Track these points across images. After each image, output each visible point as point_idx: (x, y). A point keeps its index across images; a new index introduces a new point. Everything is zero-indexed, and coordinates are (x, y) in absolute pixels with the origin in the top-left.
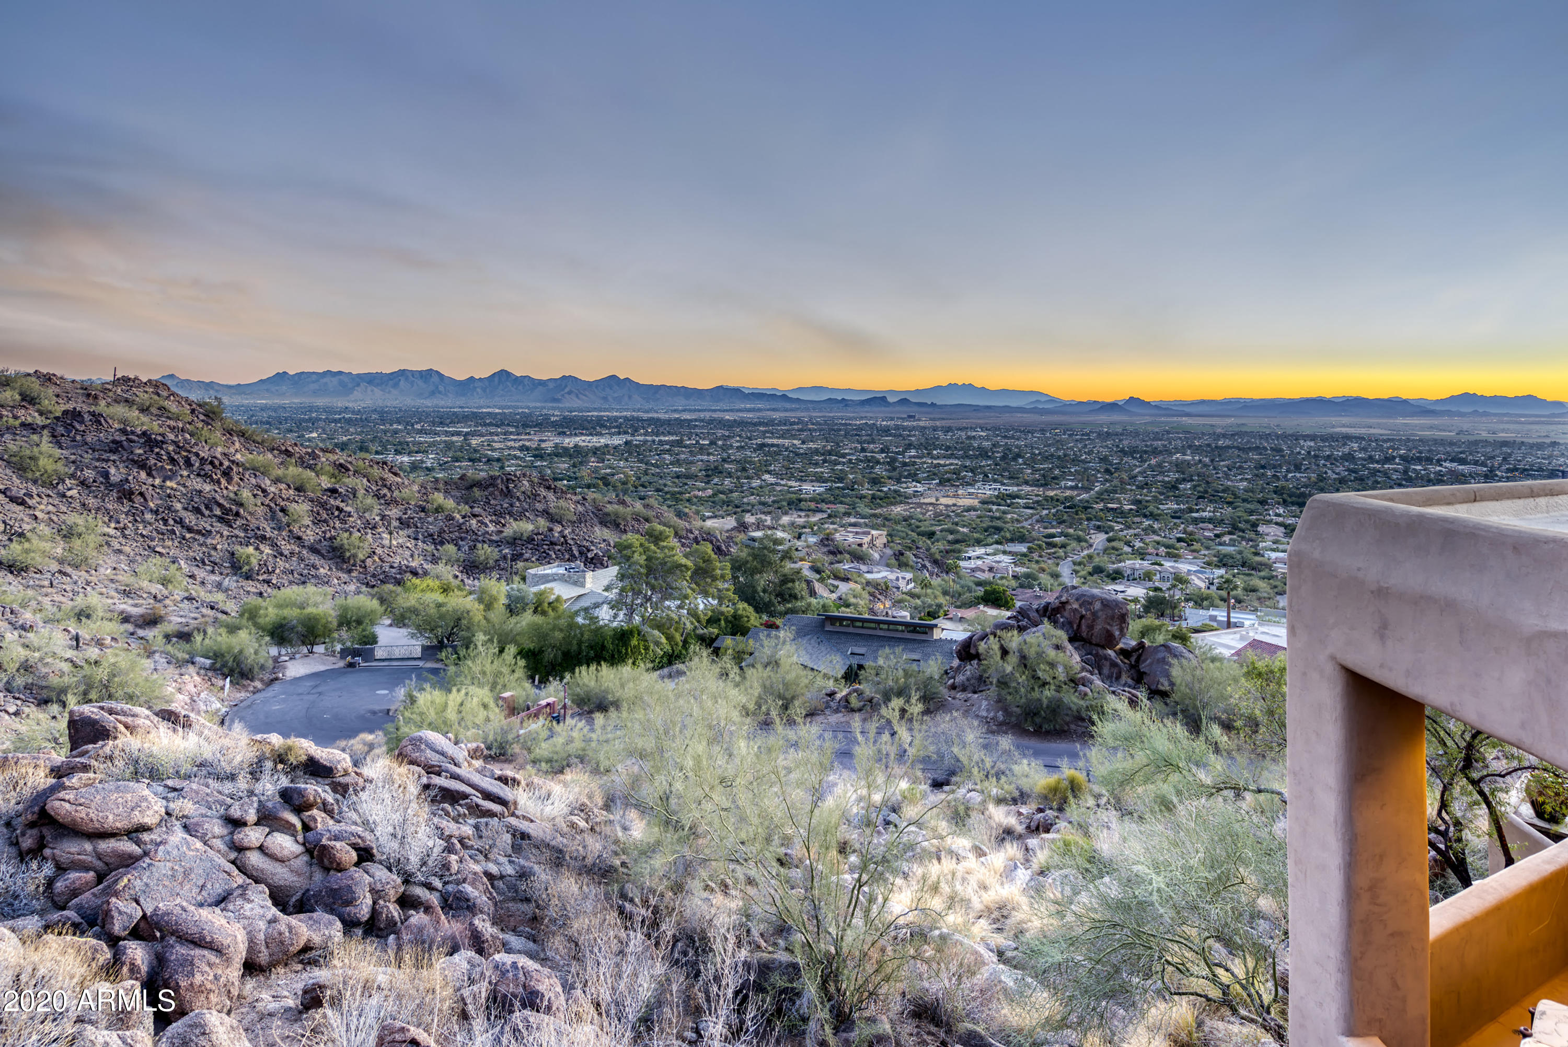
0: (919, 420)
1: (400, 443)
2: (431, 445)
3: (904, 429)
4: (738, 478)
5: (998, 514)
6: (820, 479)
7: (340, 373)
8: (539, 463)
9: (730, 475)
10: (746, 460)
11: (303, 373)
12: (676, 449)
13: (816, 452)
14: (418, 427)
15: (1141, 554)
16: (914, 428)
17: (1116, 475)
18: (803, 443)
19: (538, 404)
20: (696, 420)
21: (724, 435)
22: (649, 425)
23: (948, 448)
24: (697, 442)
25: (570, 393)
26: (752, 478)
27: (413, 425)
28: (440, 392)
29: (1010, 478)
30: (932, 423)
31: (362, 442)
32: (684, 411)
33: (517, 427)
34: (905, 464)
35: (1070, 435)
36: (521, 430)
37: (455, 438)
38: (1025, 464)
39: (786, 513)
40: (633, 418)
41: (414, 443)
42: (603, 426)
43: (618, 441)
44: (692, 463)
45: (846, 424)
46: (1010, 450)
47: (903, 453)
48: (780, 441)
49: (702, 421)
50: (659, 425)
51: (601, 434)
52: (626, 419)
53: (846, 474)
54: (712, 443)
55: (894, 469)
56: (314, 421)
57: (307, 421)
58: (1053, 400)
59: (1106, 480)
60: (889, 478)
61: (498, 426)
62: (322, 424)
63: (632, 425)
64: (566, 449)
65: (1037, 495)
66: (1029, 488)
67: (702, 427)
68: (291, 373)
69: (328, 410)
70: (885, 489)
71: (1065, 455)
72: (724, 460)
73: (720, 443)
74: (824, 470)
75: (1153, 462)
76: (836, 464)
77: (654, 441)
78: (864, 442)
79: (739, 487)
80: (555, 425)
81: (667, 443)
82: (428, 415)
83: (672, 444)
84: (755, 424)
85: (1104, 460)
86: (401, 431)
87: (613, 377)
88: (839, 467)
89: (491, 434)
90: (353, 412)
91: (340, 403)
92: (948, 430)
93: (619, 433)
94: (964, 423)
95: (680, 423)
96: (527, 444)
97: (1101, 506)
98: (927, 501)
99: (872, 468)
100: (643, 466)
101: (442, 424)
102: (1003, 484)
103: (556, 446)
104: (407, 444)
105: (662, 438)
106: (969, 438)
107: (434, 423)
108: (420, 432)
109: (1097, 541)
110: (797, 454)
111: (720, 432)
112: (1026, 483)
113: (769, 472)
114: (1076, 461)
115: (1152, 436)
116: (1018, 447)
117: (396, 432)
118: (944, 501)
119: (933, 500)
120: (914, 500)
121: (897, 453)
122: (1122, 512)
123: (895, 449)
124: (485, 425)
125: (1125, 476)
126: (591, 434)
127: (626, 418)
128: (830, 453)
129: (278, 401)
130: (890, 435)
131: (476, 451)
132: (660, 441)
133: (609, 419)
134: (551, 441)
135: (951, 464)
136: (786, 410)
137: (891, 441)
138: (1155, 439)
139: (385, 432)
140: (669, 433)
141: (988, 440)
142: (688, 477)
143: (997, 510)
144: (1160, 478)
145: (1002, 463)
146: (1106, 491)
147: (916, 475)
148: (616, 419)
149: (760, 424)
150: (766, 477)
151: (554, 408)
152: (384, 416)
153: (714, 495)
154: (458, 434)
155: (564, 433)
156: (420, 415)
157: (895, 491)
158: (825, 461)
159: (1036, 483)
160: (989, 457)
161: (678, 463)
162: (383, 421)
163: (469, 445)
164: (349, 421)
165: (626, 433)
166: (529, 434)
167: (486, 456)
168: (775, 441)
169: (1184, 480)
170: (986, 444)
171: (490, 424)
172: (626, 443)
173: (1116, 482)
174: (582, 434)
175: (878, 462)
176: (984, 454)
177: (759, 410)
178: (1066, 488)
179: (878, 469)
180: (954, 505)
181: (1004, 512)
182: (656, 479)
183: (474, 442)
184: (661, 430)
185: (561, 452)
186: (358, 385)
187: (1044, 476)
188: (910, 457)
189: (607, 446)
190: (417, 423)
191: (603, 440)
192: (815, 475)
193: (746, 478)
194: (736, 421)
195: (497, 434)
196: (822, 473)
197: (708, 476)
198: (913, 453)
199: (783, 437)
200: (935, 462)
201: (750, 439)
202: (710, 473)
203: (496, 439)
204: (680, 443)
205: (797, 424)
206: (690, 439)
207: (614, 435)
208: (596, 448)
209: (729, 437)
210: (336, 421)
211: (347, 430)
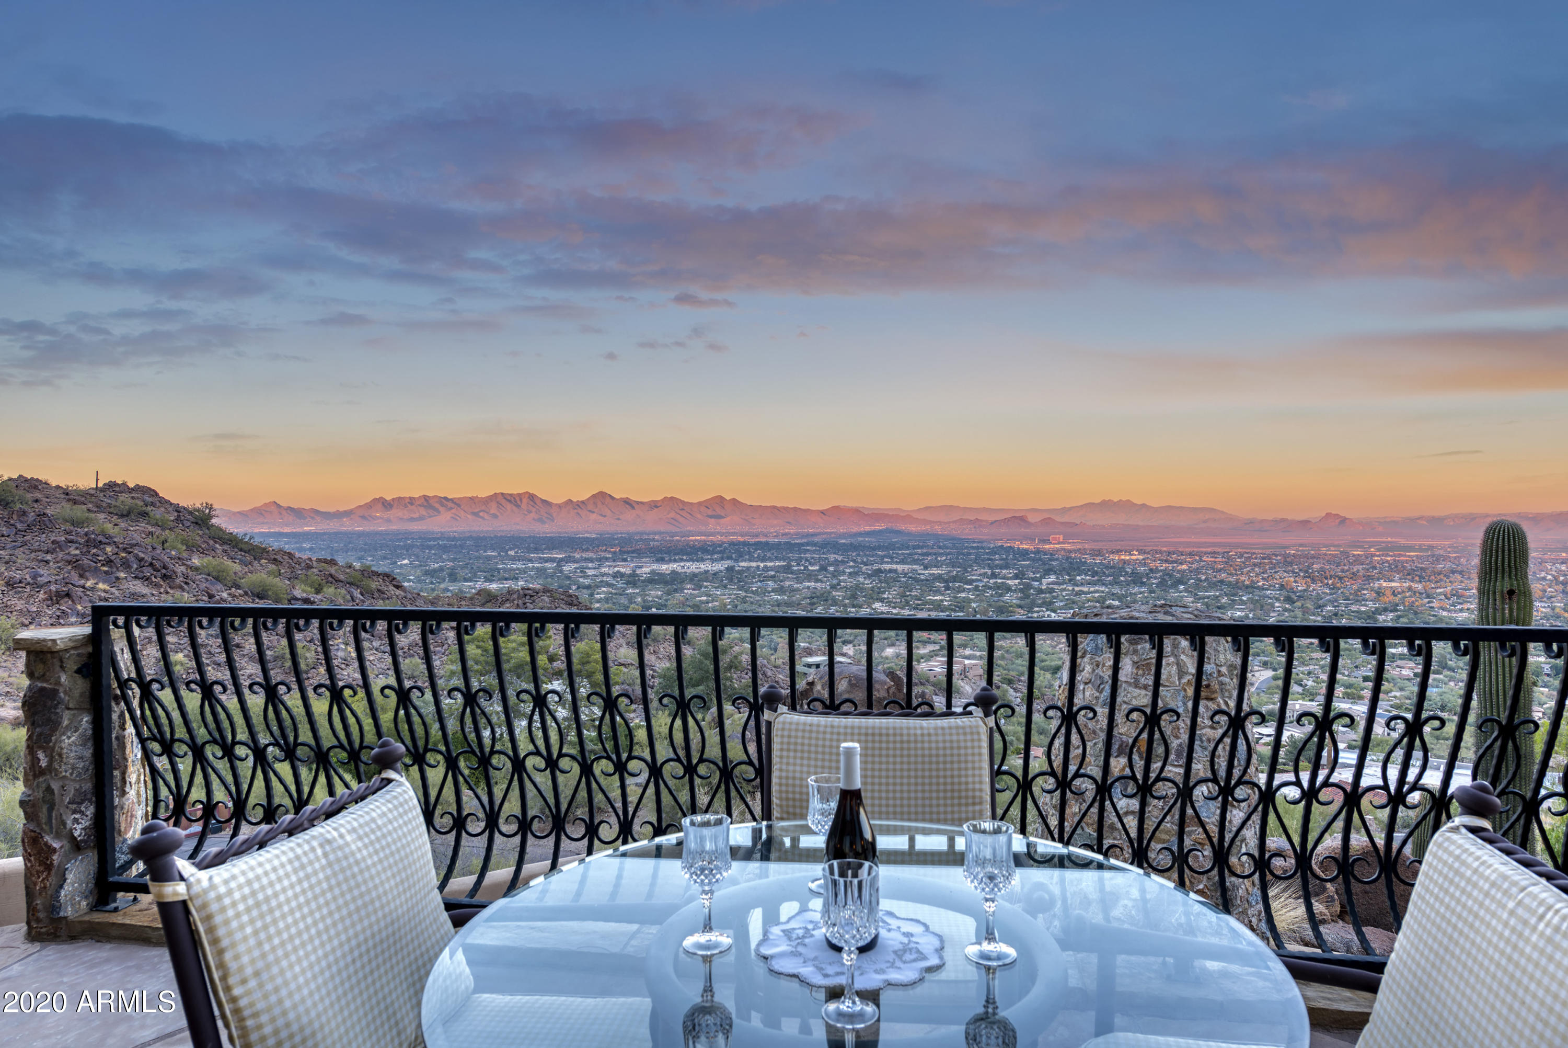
0: (1064, 542)
1: (491, 570)
2: (524, 571)
7: (435, 497)
10: (858, 587)
11: (399, 498)
13: (939, 578)
14: (512, 553)
15: (1311, 694)
17: (1299, 604)
18: (926, 568)
19: (639, 529)
20: (808, 544)
21: (836, 560)
24: (806, 567)
26: (861, 607)
31: (453, 568)
32: (796, 534)
34: (1041, 591)
37: (548, 565)
38: (1186, 590)
39: (893, 645)
40: (739, 543)
41: (505, 570)
43: (719, 566)
44: (798, 590)
45: (978, 548)
46: (1171, 576)
47: (1039, 580)
48: (900, 567)
49: (815, 545)
50: (766, 549)
51: (702, 560)
52: (732, 544)
53: (970, 601)
54: (823, 569)
55: (1027, 596)
56: (408, 548)
58: (1229, 518)
59: (1286, 610)
60: (1020, 606)
62: (416, 551)
63: (737, 550)
67: (814, 552)
68: (388, 498)
72: (833, 587)
73: (831, 569)
76: (959, 592)
78: (997, 567)
81: (772, 569)
83: (777, 569)
84: (874, 549)
86: (495, 557)
87: (719, 498)
88: (963, 595)
90: (449, 539)
91: (435, 529)
92: (1099, 553)
93: (722, 559)
94: (1118, 546)
96: (622, 570)
99: (1001, 595)
100: (742, 593)
101: (536, 550)
103: (653, 572)
104: (498, 570)
107: (529, 550)
108: (513, 559)
109: (1262, 678)
110: (917, 580)
111: (832, 557)
117: (489, 558)
121: (1035, 579)
123: (1031, 575)
125: (1309, 605)
128: (955, 579)
129: (374, 527)
130: (1028, 559)
131: (569, 578)
132: (765, 567)
134: (647, 568)
137: (1028, 566)
139: (478, 558)
140: (777, 559)
141: (1145, 565)
145: (1159, 592)
147: (1051, 603)
149: (880, 548)
151: (655, 533)
152: (480, 542)
158: (947, 588)
160: (1143, 584)
161: (781, 590)
163: (561, 571)
164: (445, 549)
165: (729, 558)
166: (625, 560)
169: (1386, 610)
172: (727, 569)
174: (682, 560)
175: (1008, 589)
179: (1007, 597)
183: (567, 568)
184: (769, 555)
185: (656, 579)
186: (451, 509)
189: (706, 572)
190: (511, 549)
191: (703, 567)
192: (932, 602)
193: (854, 606)
194: (851, 544)
195: (591, 560)
196: (942, 601)
197: (812, 604)
198: (1053, 578)
199: (903, 562)
200: (1077, 589)
201: (866, 564)
202: (815, 600)
203: (590, 565)
204: (787, 569)
205: (922, 548)
206: (798, 565)
207: (716, 560)
208: (695, 575)
209: (842, 562)
210: (430, 548)
211: (441, 557)
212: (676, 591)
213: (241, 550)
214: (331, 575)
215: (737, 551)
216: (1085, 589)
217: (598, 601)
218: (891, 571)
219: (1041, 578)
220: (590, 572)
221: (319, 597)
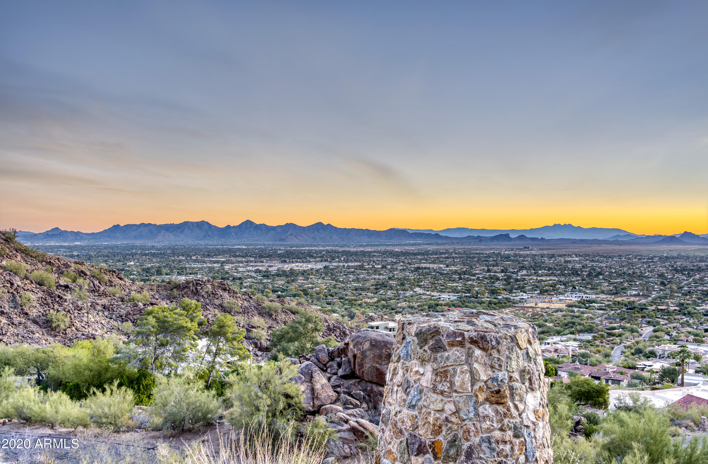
0: (531, 250)
1: (182, 268)
2: (201, 269)
3: (520, 256)
4: (397, 290)
5: (577, 314)
6: (455, 291)
7: (150, 224)
8: (265, 281)
9: (391, 288)
10: (406, 279)
11: (128, 225)
12: (358, 271)
13: (456, 272)
14: (194, 258)
15: (675, 340)
16: (527, 256)
17: (668, 286)
18: (447, 266)
19: (271, 243)
20: (374, 252)
21: (392, 262)
22: (343, 255)
23: (550, 269)
24: (373, 266)
25: (291, 235)
26: (407, 290)
27: (191, 257)
28: (209, 236)
29: (591, 289)
30: (541, 252)
31: (159, 267)
32: (367, 245)
33: (256, 258)
34: (517, 280)
35: (639, 259)
36: (258, 259)
37: (216, 265)
38: (604, 279)
40: (332, 251)
41: (190, 268)
42: (311, 256)
43: (320, 266)
44: (368, 280)
45: (479, 254)
46: (595, 270)
47: (516, 273)
48: (431, 266)
49: (379, 252)
50: (349, 255)
51: (309, 262)
53: (473, 286)
54: (384, 267)
55: (509, 284)
56: (133, 255)
57: (129, 255)
58: (629, 235)
59: (661, 290)
60: (504, 290)
61: (243, 257)
62: (138, 256)
64: (284, 272)
65: (609, 301)
66: (604, 296)
67: (379, 256)
68: (122, 225)
69: (142, 248)
70: (500, 297)
71: (634, 273)
72: (390, 278)
73: (389, 267)
74: (459, 285)
75: (698, 277)
76: (468, 281)
77: (344, 266)
78: (490, 265)
79: (397, 297)
80: (280, 256)
81: (353, 267)
82: (201, 250)
83: (356, 268)
84: (415, 254)
85: (661, 276)
86: (184, 260)
87: (320, 224)
88: (470, 283)
89: (239, 262)
90: (157, 249)
91: (150, 243)
92: (552, 256)
93: (322, 261)
94: (563, 252)
95: (364, 254)
96: (260, 268)
97: (653, 307)
98: (528, 305)
99: (493, 283)
100: (334, 282)
101: (209, 256)
102: (586, 293)
103: (279, 269)
104: (186, 268)
105: (350, 264)
106: (566, 262)
107: (204, 256)
108: (195, 261)
109: (647, 331)
110: (442, 274)
111: (390, 260)
112: (603, 292)
113: (420, 286)
114: (641, 277)
115: (698, 259)
116: (600, 268)
117: (180, 261)
118: (540, 305)
119: (533, 305)
120: (520, 305)
121: (513, 273)
122: (668, 312)
123: (512, 270)
124: (236, 256)
125: (674, 287)
126: (303, 262)
127: (328, 251)
128: (465, 273)
129: (114, 243)
130: (510, 261)
131: (227, 273)
132: (348, 266)
133: (316, 252)
134: (276, 266)
135: (551, 280)
136: (438, 244)
137: (509, 265)
138: (701, 261)
139: (174, 261)
140: (355, 261)
141: (580, 263)
142: (363, 289)
143: (578, 311)
144: (700, 288)
145: (587, 279)
146: (659, 297)
147: (523, 287)
148: (321, 251)
149: (419, 254)
150: (417, 289)
151: (281, 245)
152: (174, 251)
153: (379, 301)
154: (218, 262)
155: (285, 261)
156: (197, 251)
157: (507, 299)
158: (460, 279)
159: (610, 293)
160: (578, 275)
161: (358, 280)
162: (174, 254)
163: (223, 269)
164: (154, 255)
165: (326, 261)
166: (262, 262)
167: (232, 276)
168: (428, 265)
170: (578, 266)
171: (239, 256)
172: (325, 267)
173: (668, 291)
174: (297, 262)
175: (498, 279)
176: (575, 272)
177: (419, 244)
178: (631, 295)
179: (497, 284)
180: (548, 308)
181: (583, 313)
182: (341, 291)
183: (227, 267)
184: (350, 258)
185: (281, 274)
186: (160, 232)
187: (615, 287)
188: (522, 275)
189: (312, 269)
190: (194, 255)
191: (310, 266)
192: (451, 287)
193: (403, 290)
194: (401, 252)
195: (242, 262)
196: (457, 286)
197: (377, 289)
198: (524, 272)
199: (433, 262)
200: (539, 278)
201: (410, 264)
202: (378, 287)
203: (241, 265)
204: (361, 267)
205: (445, 253)
206: (368, 264)
207: (318, 262)
208: (305, 271)
209: (396, 263)
210: (146, 255)
211: (152, 260)
212: (293, 281)
213: (31, 256)
214: (82, 272)
215: (331, 256)
216: (544, 279)
217: (245, 288)
218: (425, 268)
219: (517, 272)
220: (241, 269)
221: (74, 284)
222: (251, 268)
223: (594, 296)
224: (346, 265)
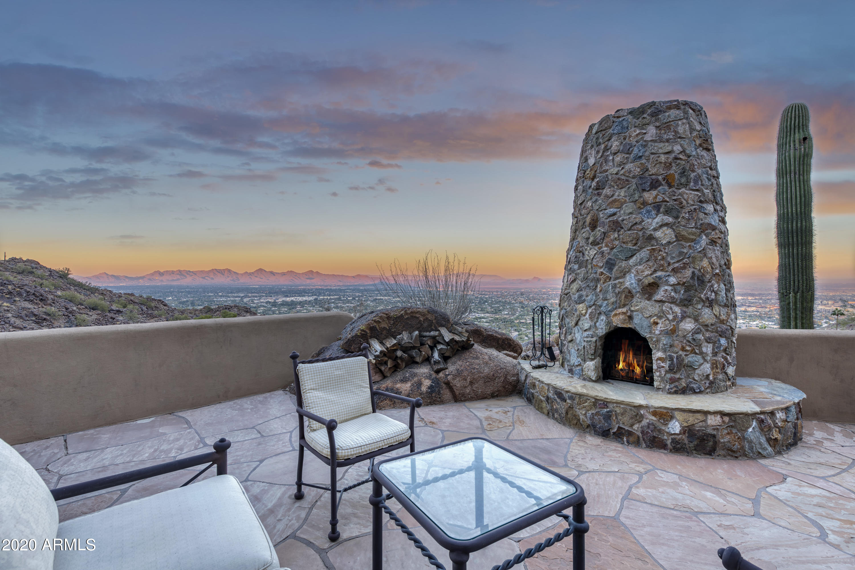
7: (184, 271)
11: (167, 271)
12: (337, 302)
14: (220, 294)
17: (526, 309)
18: (394, 298)
19: (277, 283)
20: (347, 289)
21: (359, 295)
24: (347, 298)
29: (481, 311)
31: (193, 301)
33: (266, 293)
36: (268, 295)
37: (237, 299)
38: (488, 305)
40: (320, 289)
41: (217, 301)
42: (306, 293)
43: (311, 298)
46: (483, 300)
50: (331, 292)
51: (304, 296)
54: (354, 299)
56: (171, 292)
58: (502, 279)
59: (522, 311)
61: (256, 293)
63: (318, 292)
66: (489, 315)
67: (350, 292)
68: (161, 271)
71: (505, 301)
73: (357, 299)
81: (333, 299)
85: (521, 303)
86: (213, 296)
87: (311, 271)
89: (254, 296)
93: (312, 295)
96: (270, 300)
97: (518, 321)
101: (231, 293)
102: (478, 313)
104: (214, 301)
105: (332, 297)
107: (228, 293)
108: (221, 296)
111: (357, 294)
112: (488, 312)
114: (510, 303)
116: (486, 298)
117: (210, 296)
122: (526, 323)
124: (252, 293)
132: (330, 298)
133: (309, 289)
139: (204, 296)
140: (335, 295)
146: (521, 315)
154: (239, 297)
159: (492, 313)
162: (204, 292)
163: (243, 301)
164: (189, 292)
165: (316, 295)
166: (271, 296)
171: (254, 293)
172: (315, 299)
173: (526, 312)
174: (295, 296)
178: (504, 314)
183: (245, 300)
184: (332, 293)
185: (284, 304)
186: (191, 276)
190: (220, 292)
191: (304, 299)
195: (256, 297)
201: (370, 297)
204: (339, 299)
207: (310, 296)
208: (301, 302)
211: (187, 296)
212: (293, 308)
220: (256, 302)
222: (263, 300)
223: (483, 315)
224: (329, 298)
